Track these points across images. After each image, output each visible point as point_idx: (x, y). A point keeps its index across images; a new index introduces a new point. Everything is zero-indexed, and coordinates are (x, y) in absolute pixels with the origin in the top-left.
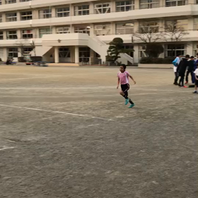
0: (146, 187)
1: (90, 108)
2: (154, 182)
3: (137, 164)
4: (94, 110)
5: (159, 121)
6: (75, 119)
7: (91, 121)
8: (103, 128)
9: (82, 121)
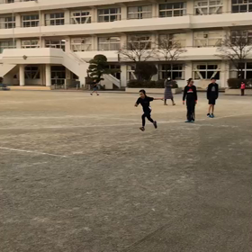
0: (74, 234)
1: (44, 143)
2: (86, 228)
3: (75, 209)
4: (48, 145)
5: (123, 157)
6: (19, 156)
7: (39, 158)
8: (51, 167)
9: (28, 158)
